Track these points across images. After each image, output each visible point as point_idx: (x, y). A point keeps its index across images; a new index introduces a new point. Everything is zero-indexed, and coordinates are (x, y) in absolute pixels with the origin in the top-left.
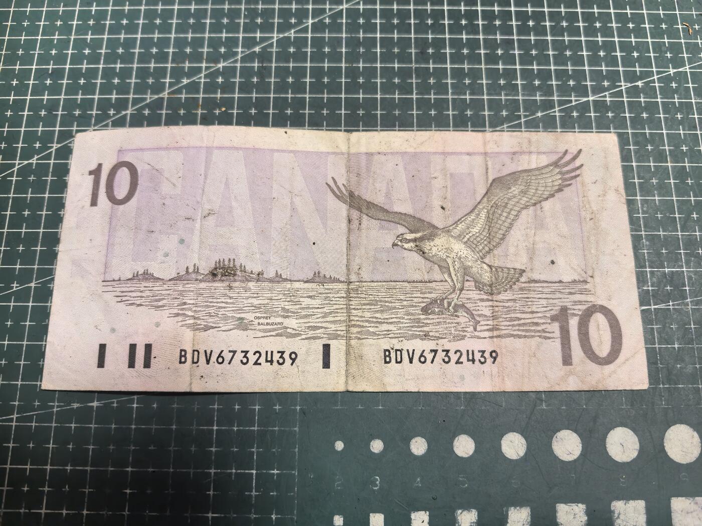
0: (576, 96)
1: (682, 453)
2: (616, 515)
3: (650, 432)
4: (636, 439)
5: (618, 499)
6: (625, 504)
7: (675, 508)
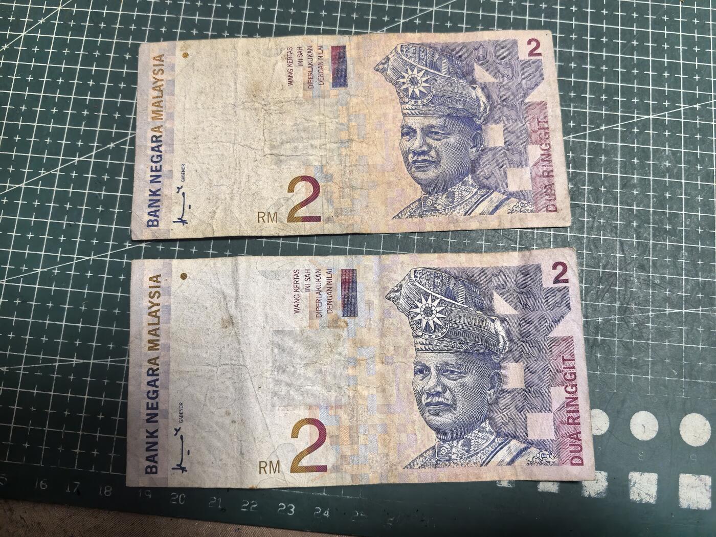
0: (637, 114)
1: (693, 437)
2: (632, 483)
3: (669, 418)
4: (656, 422)
5: (635, 470)
6: (641, 476)
7: (682, 482)
